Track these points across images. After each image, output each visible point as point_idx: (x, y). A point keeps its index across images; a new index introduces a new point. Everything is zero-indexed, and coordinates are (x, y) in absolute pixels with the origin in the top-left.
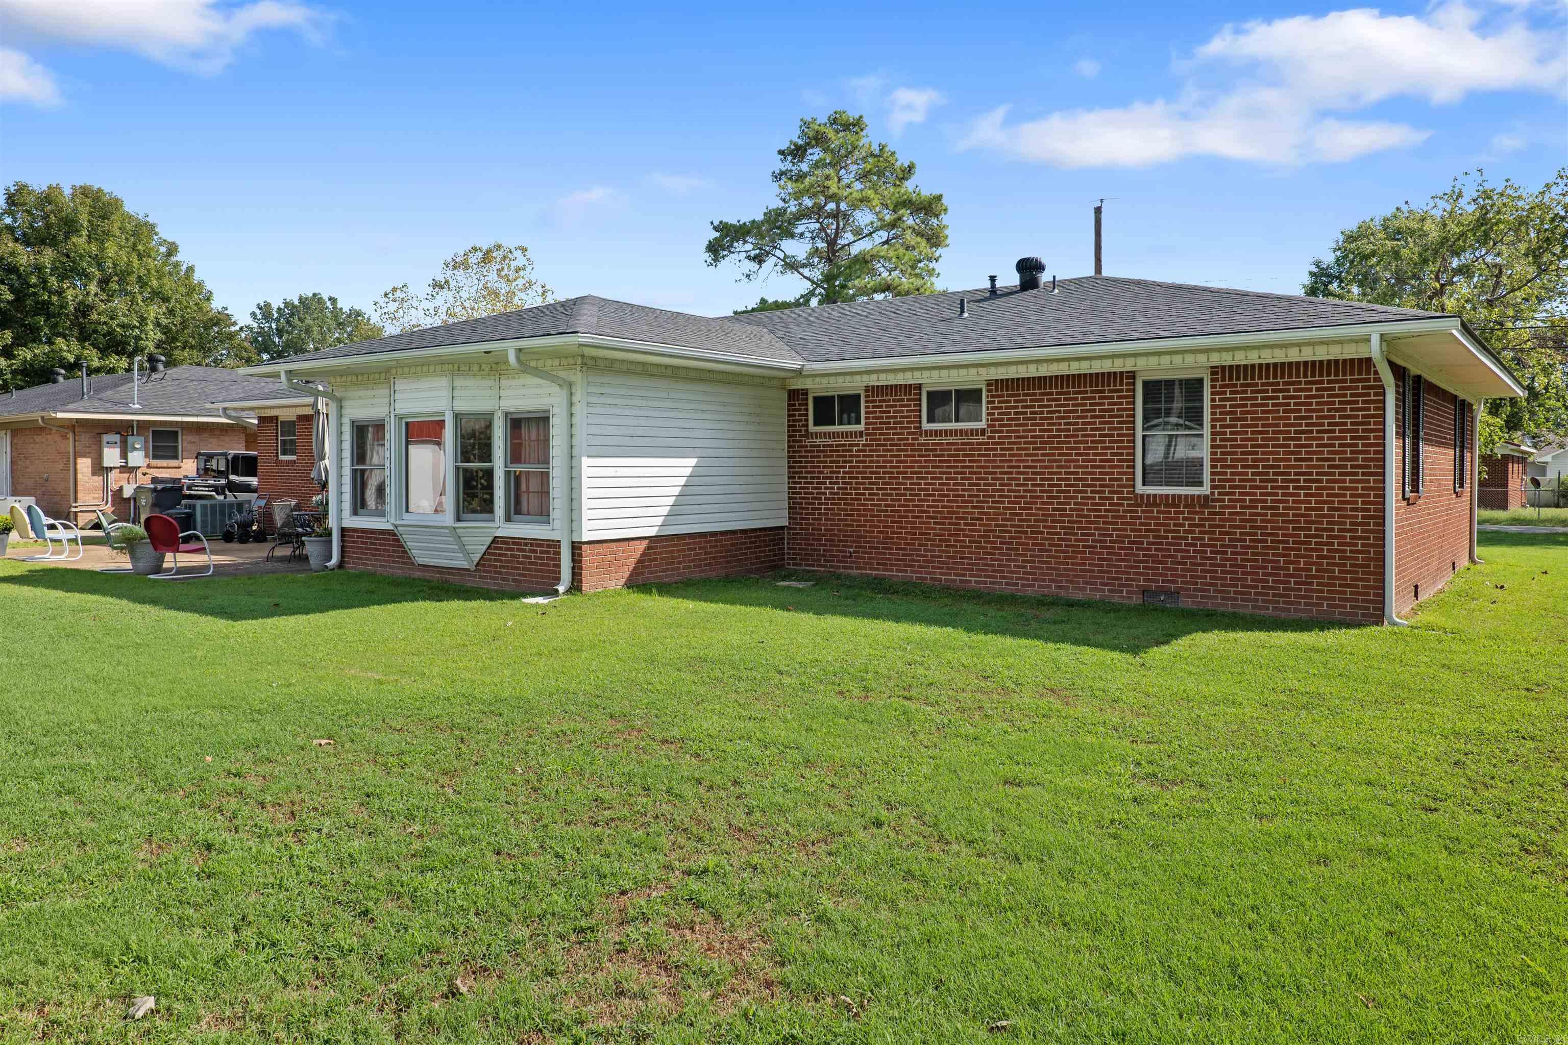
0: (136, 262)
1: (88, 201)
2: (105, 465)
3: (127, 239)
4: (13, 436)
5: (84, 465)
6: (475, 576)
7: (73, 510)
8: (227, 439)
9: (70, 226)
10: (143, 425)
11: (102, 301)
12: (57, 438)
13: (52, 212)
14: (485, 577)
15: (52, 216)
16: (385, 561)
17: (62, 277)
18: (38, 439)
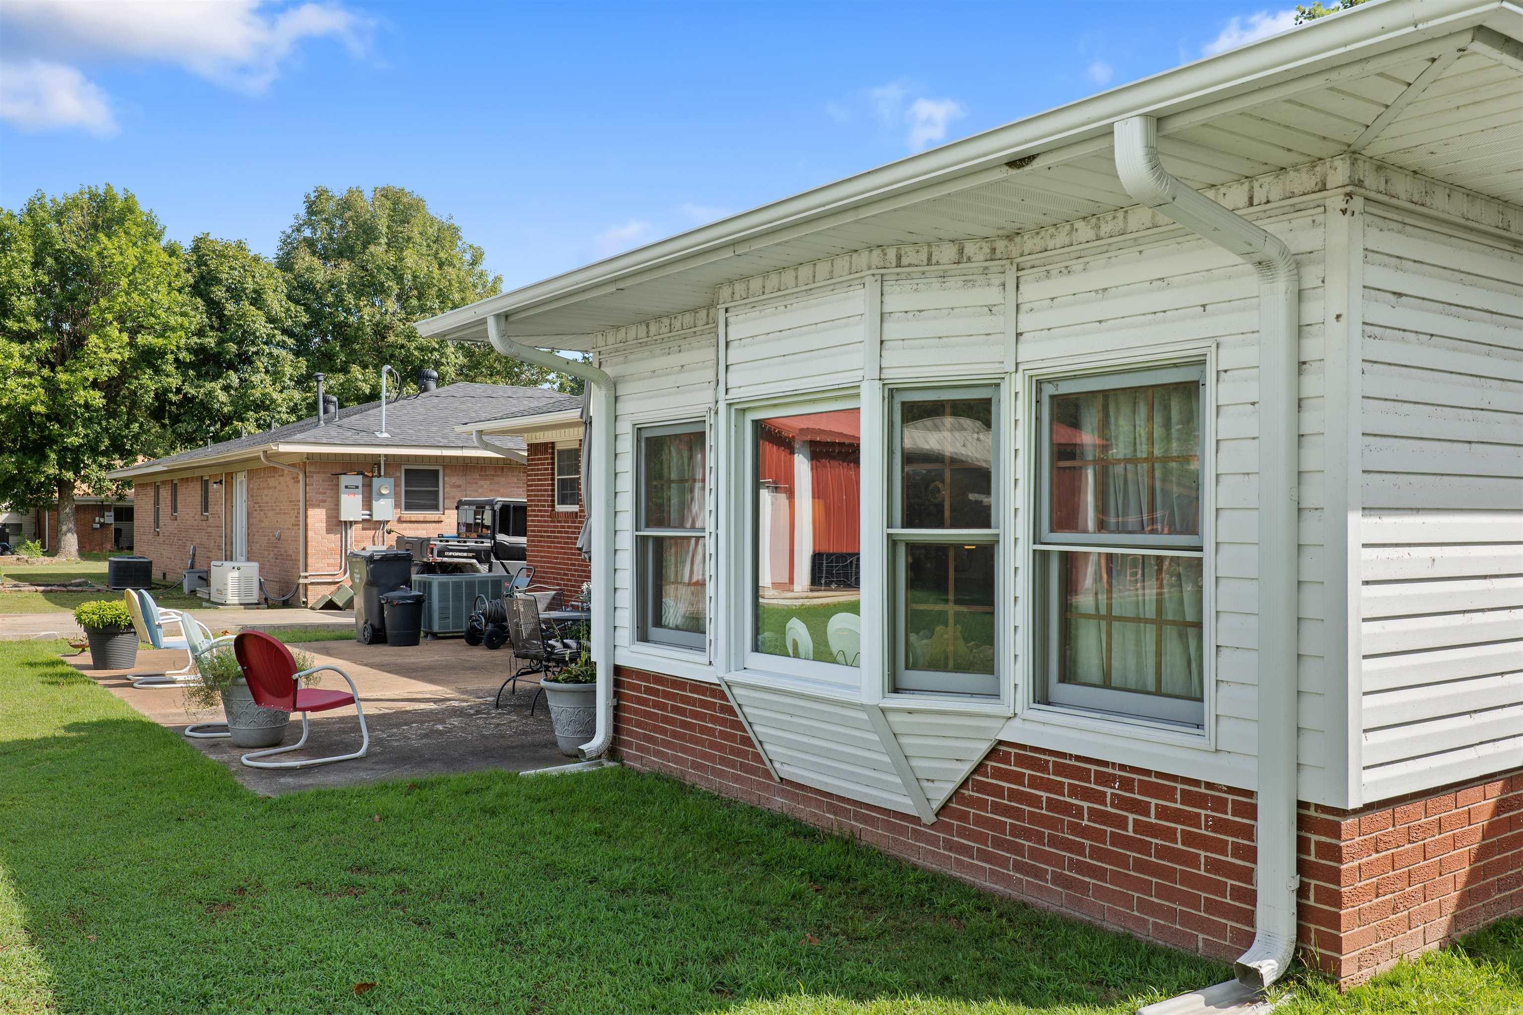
0: (436, 273)
1: (388, 204)
2: (343, 519)
3: (428, 246)
4: (249, 480)
5: (317, 517)
6: (934, 841)
7: (302, 581)
8: (502, 480)
9: (368, 233)
10: (393, 462)
11: (400, 320)
12: (288, 479)
13: (350, 218)
14: (966, 850)
15: (350, 223)
16: (705, 756)
17: (358, 296)
18: (272, 482)
